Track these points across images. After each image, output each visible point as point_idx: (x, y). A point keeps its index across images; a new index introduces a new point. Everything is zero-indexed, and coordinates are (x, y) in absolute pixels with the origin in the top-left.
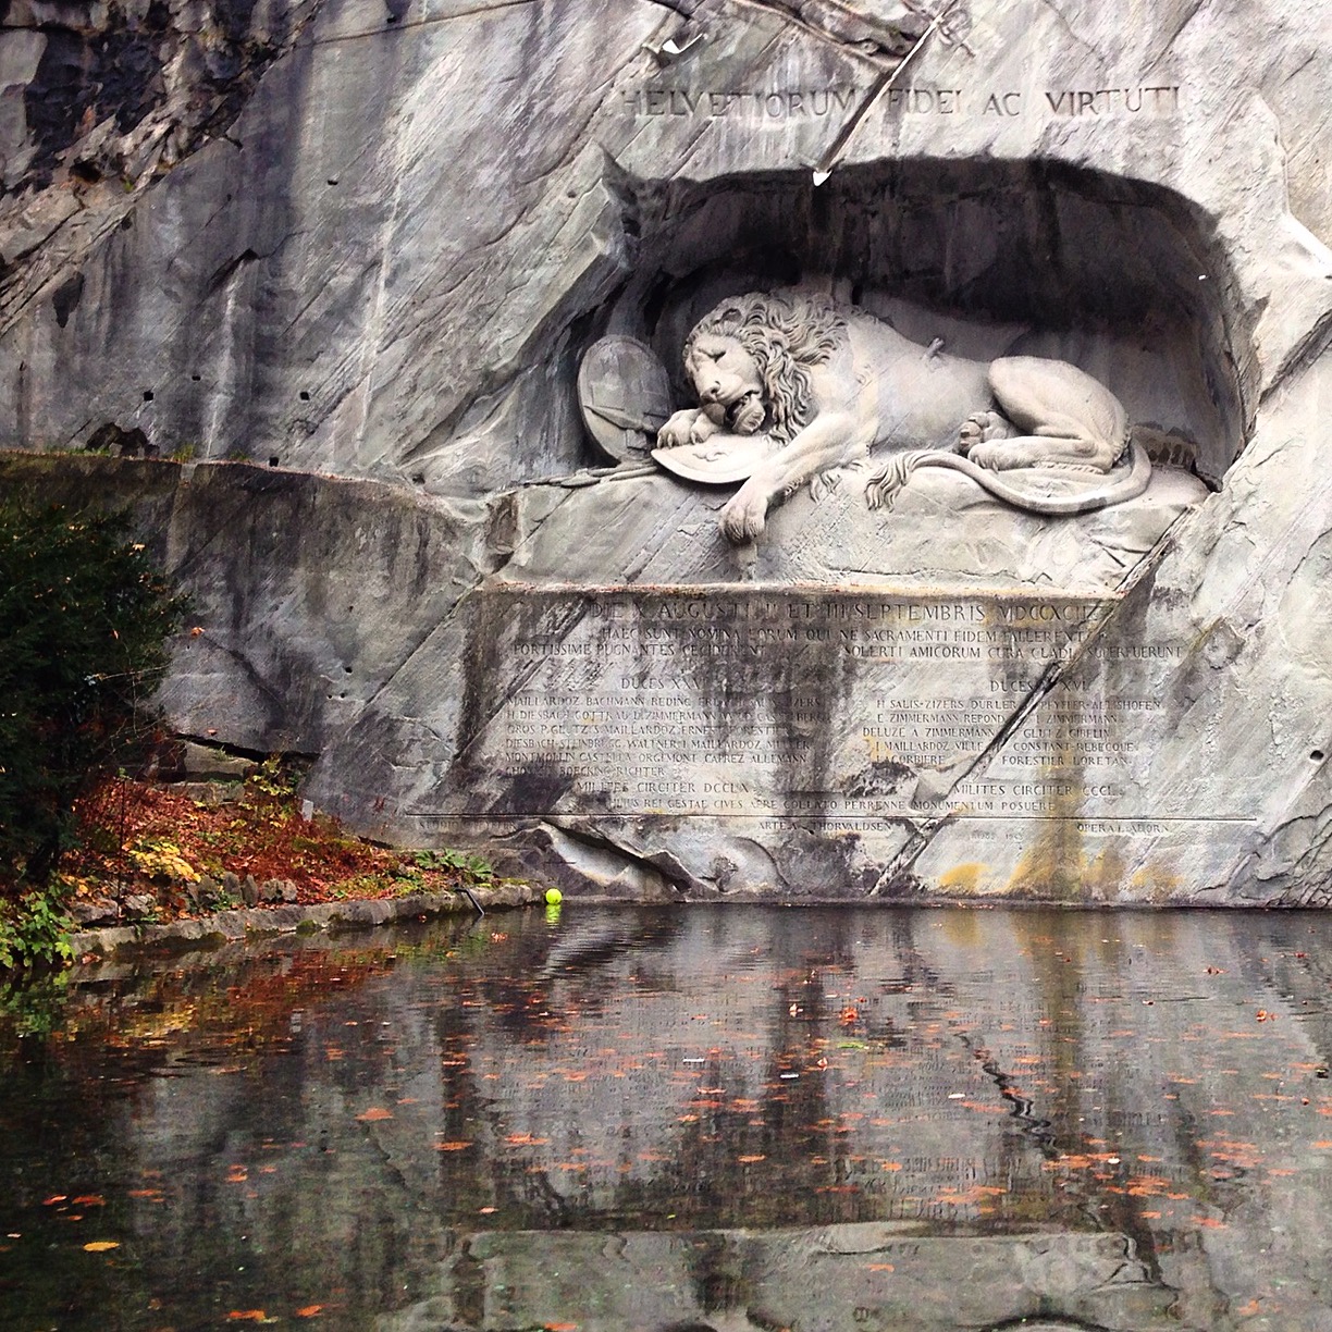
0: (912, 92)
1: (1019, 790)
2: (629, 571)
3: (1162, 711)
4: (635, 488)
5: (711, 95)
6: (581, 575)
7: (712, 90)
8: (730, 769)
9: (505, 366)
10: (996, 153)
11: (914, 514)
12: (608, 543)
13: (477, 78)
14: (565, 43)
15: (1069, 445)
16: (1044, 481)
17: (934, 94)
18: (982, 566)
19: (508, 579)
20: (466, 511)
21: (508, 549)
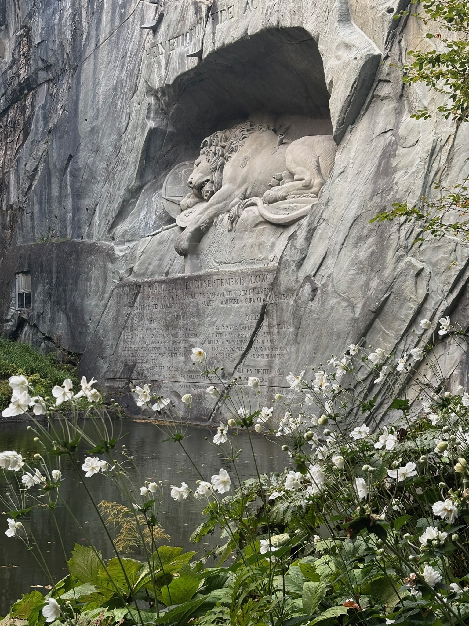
0: (219, 12)
1: (256, 371)
2: (165, 271)
3: (291, 330)
4: (170, 233)
5: (169, 40)
6: (152, 274)
7: (169, 38)
8: (174, 360)
9: (133, 186)
10: (249, 33)
11: (241, 232)
12: (160, 259)
13: (115, 61)
14: (135, 34)
15: (300, 184)
16: (288, 205)
17: (227, 9)
18: (259, 256)
19: (132, 279)
20: (121, 251)
21: (132, 265)
